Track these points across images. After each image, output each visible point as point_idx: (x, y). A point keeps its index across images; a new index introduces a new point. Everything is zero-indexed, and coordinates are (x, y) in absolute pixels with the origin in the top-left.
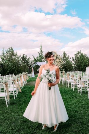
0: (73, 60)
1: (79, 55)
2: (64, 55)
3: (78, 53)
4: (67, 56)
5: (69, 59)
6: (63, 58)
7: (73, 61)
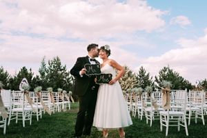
0: (157, 80)
1: (166, 73)
2: (142, 71)
3: (165, 70)
4: (146, 74)
5: (150, 79)
6: (140, 76)
7: (156, 83)
